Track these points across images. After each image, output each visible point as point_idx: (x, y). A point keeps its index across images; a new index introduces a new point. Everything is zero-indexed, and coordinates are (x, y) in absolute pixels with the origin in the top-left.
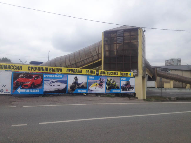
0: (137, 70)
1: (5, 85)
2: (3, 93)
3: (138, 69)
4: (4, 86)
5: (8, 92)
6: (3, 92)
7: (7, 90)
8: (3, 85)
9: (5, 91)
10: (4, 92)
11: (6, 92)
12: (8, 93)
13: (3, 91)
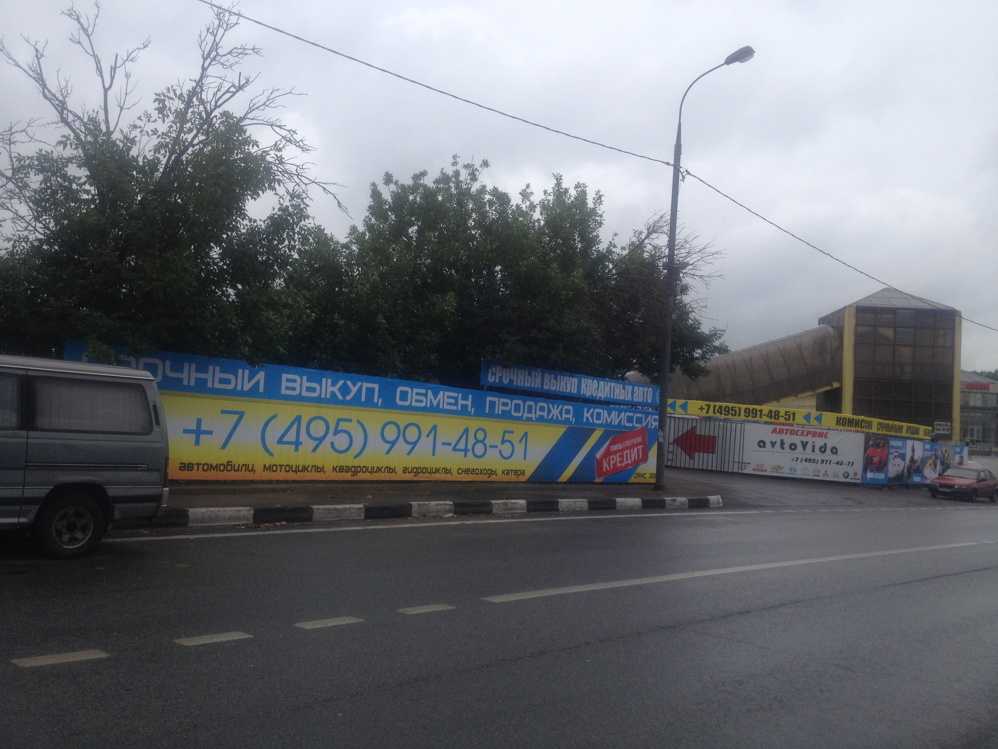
0: (949, 424)
1: (853, 463)
2: (848, 480)
3: (951, 423)
4: (851, 464)
5: (857, 477)
6: (849, 478)
7: (855, 474)
8: (849, 463)
9: (851, 475)
10: (851, 479)
11: (855, 479)
12: (858, 479)
13: (848, 474)
